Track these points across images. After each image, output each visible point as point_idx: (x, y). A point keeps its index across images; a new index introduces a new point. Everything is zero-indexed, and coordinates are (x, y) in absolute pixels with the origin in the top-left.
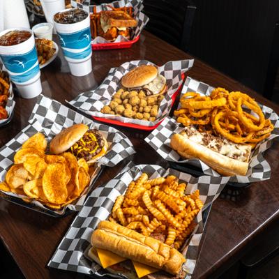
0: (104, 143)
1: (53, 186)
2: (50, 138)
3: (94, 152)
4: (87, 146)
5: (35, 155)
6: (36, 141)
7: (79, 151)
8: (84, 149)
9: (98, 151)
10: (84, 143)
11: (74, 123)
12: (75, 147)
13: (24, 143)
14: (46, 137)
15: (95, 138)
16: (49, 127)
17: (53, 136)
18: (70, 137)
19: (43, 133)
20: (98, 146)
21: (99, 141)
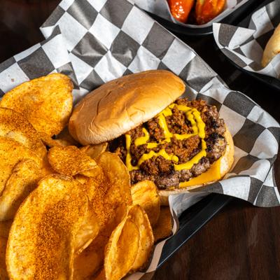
0: (222, 150)
1: (38, 245)
2: (83, 91)
3: (187, 167)
4: (171, 146)
5: (20, 137)
6: (46, 94)
7: (146, 157)
8: (163, 153)
9: (202, 168)
10: (168, 135)
11: (162, 67)
12: (140, 141)
13: (10, 90)
14: (76, 87)
15: (202, 126)
16: (92, 62)
17: (93, 85)
18: (128, 105)
19: (68, 72)
20: (203, 154)
21: (212, 137)
